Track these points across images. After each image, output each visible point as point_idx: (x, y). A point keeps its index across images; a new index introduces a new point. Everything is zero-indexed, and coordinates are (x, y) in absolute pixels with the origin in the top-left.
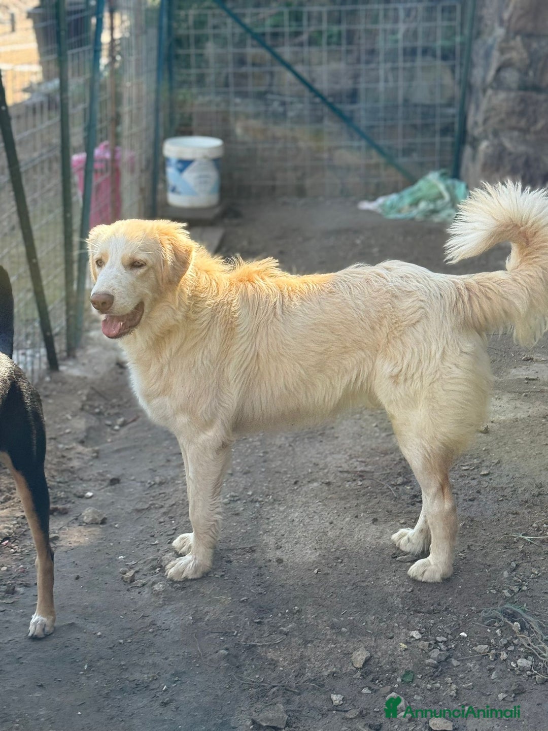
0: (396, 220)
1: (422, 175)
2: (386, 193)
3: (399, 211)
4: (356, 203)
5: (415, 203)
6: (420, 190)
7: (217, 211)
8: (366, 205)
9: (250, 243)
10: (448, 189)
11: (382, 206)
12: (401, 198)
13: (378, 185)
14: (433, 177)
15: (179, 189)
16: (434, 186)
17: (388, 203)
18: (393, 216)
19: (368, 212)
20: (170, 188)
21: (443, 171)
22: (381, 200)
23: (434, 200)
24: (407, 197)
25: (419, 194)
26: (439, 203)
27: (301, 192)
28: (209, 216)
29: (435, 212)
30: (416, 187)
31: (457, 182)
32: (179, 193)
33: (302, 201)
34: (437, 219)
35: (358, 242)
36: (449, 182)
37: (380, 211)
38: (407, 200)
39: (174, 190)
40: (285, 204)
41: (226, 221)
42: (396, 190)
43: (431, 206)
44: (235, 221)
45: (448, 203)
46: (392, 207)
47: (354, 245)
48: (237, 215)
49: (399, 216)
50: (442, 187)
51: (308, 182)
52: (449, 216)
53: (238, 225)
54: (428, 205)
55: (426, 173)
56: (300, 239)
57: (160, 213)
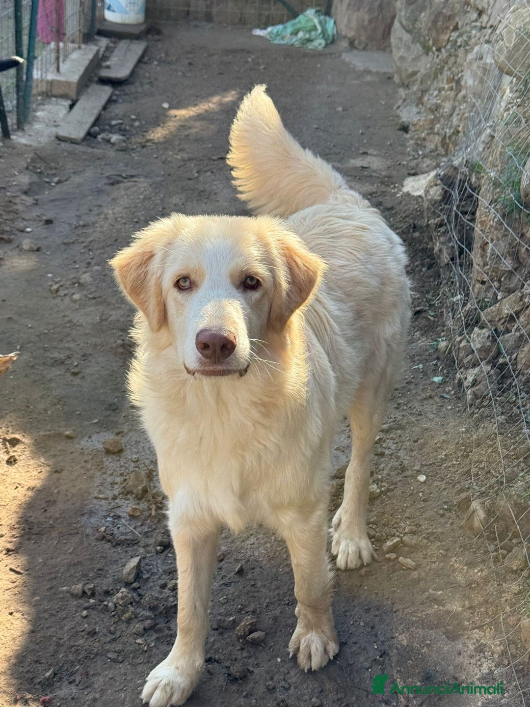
0: (279, 45)
1: (302, 11)
2: (273, 25)
3: (283, 38)
4: (251, 30)
5: (295, 33)
6: (299, 22)
7: (143, 28)
8: (258, 32)
9: (167, 55)
10: (320, 22)
11: (271, 33)
12: (285, 27)
13: (268, 16)
14: (310, 12)
15: (114, 7)
16: (310, 20)
17: (275, 31)
18: (277, 42)
19: (259, 37)
20: (106, 7)
21: (318, 8)
22: (269, 29)
23: (310, 31)
24: (290, 27)
25: (299, 26)
26: (313, 33)
27: (209, 18)
28: (136, 31)
29: (309, 40)
30: (297, 20)
31: (328, 18)
32: (114, 11)
33: (210, 25)
34: (310, 46)
35: (250, 60)
36: (322, 17)
37: (268, 37)
38: (289, 30)
39: (109, 8)
40: (196, 26)
41: (150, 36)
42: (281, 22)
43: (307, 36)
44: (156, 37)
45: (320, 34)
46: (277, 35)
47: (247, 62)
48: (159, 32)
49: (282, 42)
50: (316, 21)
51: (215, 10)
52: (320, 44)
53: (158, 40)
54: (305, 35)
55: (305, 10)
56: (206, 55)
57: (98, 26)
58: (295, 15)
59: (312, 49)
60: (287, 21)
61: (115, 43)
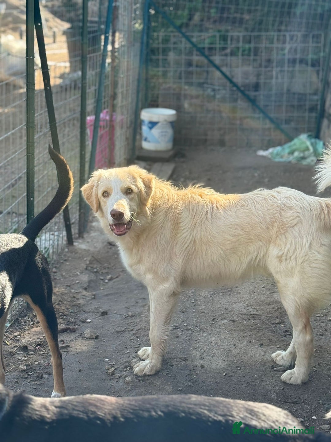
0: (279, 162)
1: (297, 135)
2: (274, 146)
3: (282, 157)
4: (255, 151)
5: (292, 153)
6: (295, 144)
7: (171, 153)
8: (261, 153)
9: (190, 173)
10: (312, 144)
11: (272, 153)
12: (283, 149)
13: (269, 141)
14: (303, 137)
15: (149, 139)
16: (303, 143)
17: (275, 152)
18: (277, 160)
19: (263, 157)
20: (144, 138)
21: (310, 133)
22: (271, 150)
23: (304, 151)
24: (287, 148)
25: (294, 147)
26: (307, 153)
27: (222, 143)
28: (167, 156)
29: (303, 158)
30: (293, 143)
31: (318, 141)
32: (149, 142)
33: (223, 149)
34: (305, 163)
35: (256, 174)
36: (313, 140)
37: (270, 156)
38: (287, 151)
39: (146, 140)
40: (212, 150)
41: (177, 159)
42: (280, 144)
43: (302, 155)
44: (182, 160)
45: (312, 153)
46: (277, 154)
47: (253, 176)
48: (183, 156)
49: (281, 160)
50: (308, 143)
51: (227, 138)
52: (312, 161)
53: (183, 162)
54: (300, 154)
55: (299, 135)
56: (221, 172)
57: (137, 153)
58: (291, 139)
59: (305, 165)
60: (286, 142)
61: (150, 165)
